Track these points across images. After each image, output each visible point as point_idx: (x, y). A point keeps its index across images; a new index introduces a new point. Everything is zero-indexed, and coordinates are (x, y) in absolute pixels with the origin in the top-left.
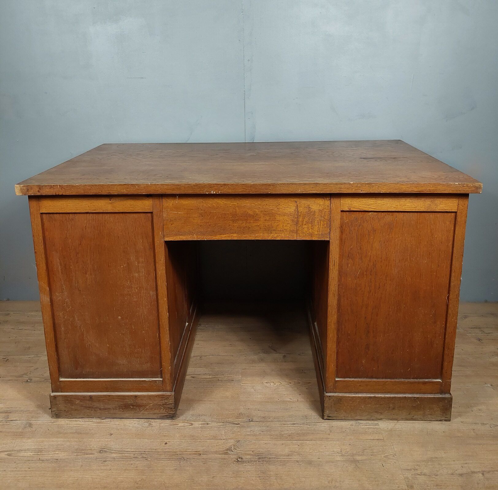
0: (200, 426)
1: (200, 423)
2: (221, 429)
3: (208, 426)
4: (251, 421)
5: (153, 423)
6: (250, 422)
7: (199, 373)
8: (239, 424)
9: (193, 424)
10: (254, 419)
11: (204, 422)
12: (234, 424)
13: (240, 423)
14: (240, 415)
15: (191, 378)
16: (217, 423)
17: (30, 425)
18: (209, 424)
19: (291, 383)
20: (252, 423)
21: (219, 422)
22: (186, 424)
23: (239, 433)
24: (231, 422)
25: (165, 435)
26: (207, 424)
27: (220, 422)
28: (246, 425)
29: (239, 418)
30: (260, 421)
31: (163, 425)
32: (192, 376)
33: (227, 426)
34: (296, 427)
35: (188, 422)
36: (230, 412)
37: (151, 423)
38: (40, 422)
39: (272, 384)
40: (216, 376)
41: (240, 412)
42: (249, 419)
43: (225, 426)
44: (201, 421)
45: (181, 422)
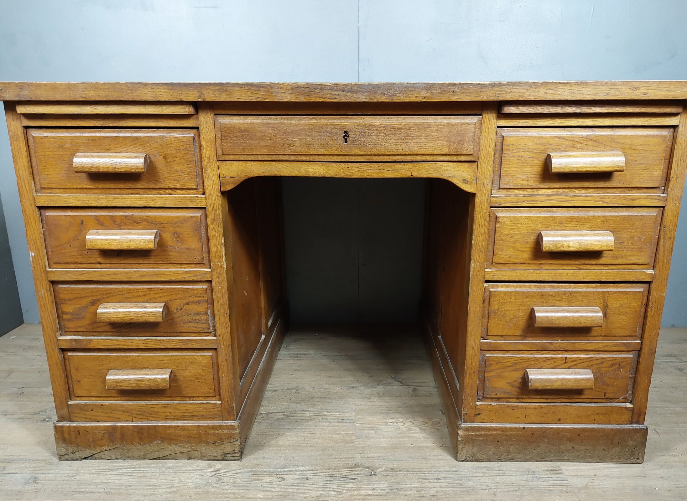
0: (296, 481)
1: (297, 477)
2: (328, 486)
3: (308, 481)
4: (374, 475)
5: (224, 478)
6: (372, 475)
7: (294, 410)
8: (356, 479)
9: (285, 479)
10: (378, 471)
11: (302, 476)
12: (347, 479)
13: (356, 477)
14: (355, 466)
15: (283, 416)
16: (322, 478)
17: (36, 480)
18: (310, 479)
19: (427, 423)
20: (374, 477)
21: (324, 475)
22: (275, 479)
23: (356, 492)
24: (343, 476)
25: (242, 495)
26: (307, 479)
27: (327, 476)
28: (366, 481)
29: (354, 470)
30: (387, 474)
31: (239, 481)
32: (284, 413)
33: (337, 482)
34: (442, 483)
35: (278, 476)
36: (340, 462)
37: (221, 477)
38: (51, 475)
39: (400, 424)
40: (319, 414)
41: (355, 462)
42: (370, 471)
43: (334, 482)
44: (298, 474)
45: (268, 476)
